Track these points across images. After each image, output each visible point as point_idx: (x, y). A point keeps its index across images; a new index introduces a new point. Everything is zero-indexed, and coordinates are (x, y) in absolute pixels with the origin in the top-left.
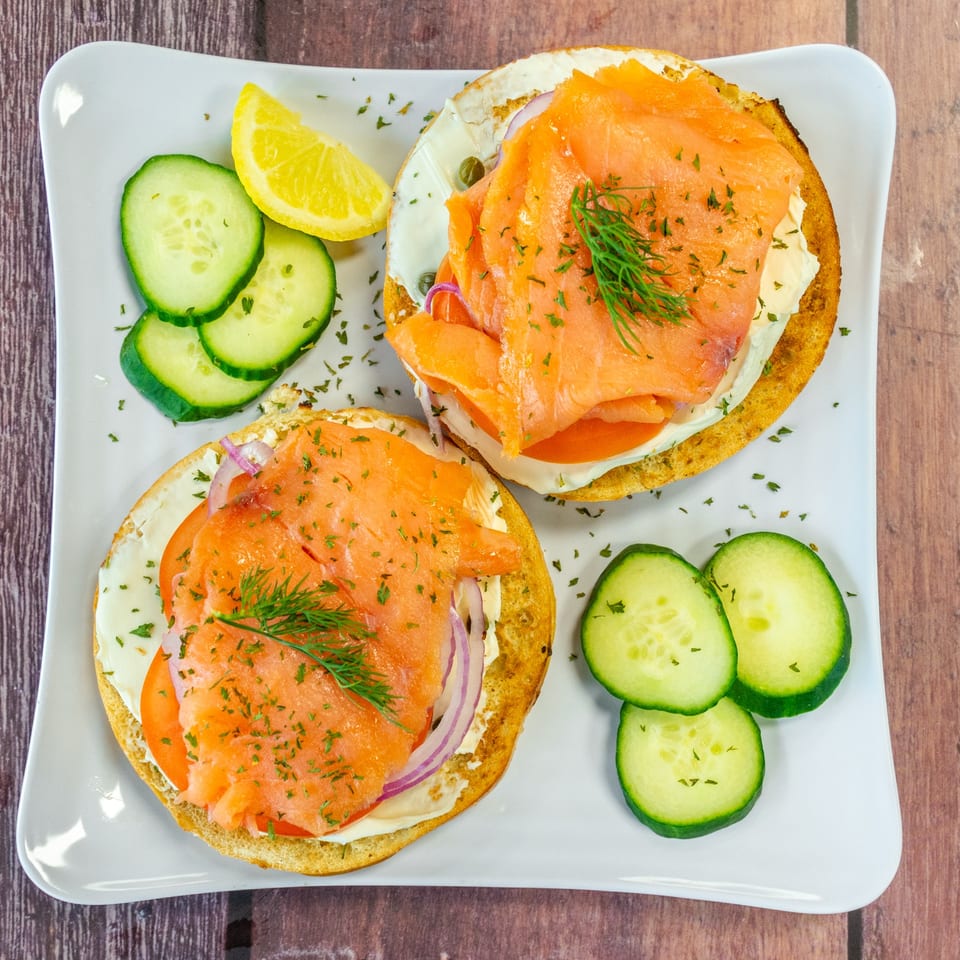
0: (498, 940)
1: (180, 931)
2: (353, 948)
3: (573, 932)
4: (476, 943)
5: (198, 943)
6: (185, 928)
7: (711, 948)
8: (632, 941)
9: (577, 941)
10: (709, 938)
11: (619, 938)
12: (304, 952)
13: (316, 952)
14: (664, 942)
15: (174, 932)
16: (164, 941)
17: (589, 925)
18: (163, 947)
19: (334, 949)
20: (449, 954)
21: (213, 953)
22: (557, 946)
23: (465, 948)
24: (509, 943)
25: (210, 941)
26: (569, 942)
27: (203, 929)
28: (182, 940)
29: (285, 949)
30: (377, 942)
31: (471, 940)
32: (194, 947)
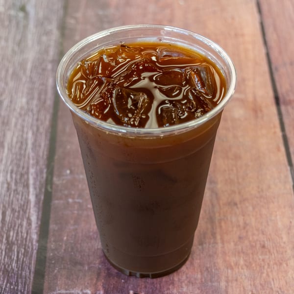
0: (155, 286)
1: (11, 284)
2: (90, 290)
3: (189, 282)
4: (146, 287)
5: (19, 288)
6: (14, 283)
7: (251, 285)
8: (215, 284)
9: (191, 285)
10: (250, 282)
11: (210, 283)
12: (68, 292)
13: (73, 292)
14: (230, 284)
15: (8, 285)
16: (4, 288)
17: (196, 279)
18: (3, 289)
19: (82, 290)
20: (134, 291)
21: (26, 292)
22: (182, 287)
23: (141, 289)
24: (160, 286)
25: (25, 288)
26: (187, 285)
27: (22, 283)
28: (12, 287)
29: (59, 290)
30: (101, 287)
31: (143, 286)
32: (17, 290)
